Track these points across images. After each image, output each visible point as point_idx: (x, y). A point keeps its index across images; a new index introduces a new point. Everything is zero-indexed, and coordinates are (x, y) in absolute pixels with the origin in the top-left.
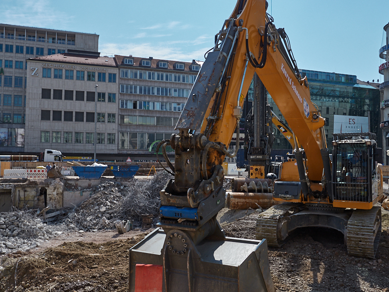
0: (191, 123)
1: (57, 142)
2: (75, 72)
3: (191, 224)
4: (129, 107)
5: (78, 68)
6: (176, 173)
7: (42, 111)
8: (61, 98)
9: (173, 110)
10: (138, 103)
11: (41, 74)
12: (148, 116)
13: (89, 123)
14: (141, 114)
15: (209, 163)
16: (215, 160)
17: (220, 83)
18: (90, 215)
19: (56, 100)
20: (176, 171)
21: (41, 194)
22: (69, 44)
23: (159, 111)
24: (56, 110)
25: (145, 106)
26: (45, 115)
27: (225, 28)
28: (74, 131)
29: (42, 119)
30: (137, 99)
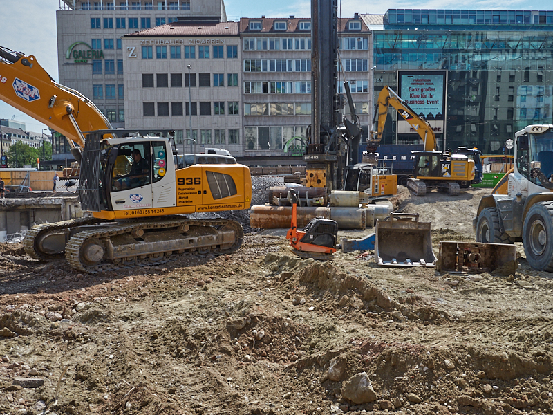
2: (183, 47)
4: (256, 92)
5: (187, 42)
7: (144, 103)
8: (166, 85)
10: (269, 84)
11: (140, 55)
12: (284, 103)
13: (204, 116)
14: (274, 101)
19: (161, 88)
22: (181, 9)
23: (299, 95)
24: (162, 101)
25: (279, 88)
26: (148, 109)
28: (185, 128)
29: (144, 115)
30: (268, 79)
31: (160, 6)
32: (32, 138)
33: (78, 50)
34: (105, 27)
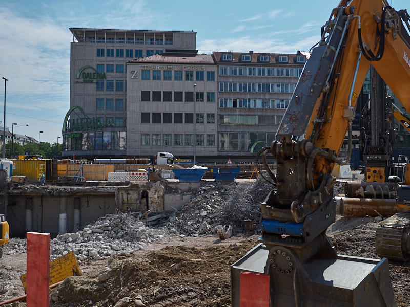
0: (294, 128)
1: (157, 144)
2: (173, 72)
3: (296, 240)
4: (228, 106)
5: (176, 68)
6: (278, 184)
7: (142, 113)
8: (160, 100)
9: (276, 107)
10: (238, 101)
11: (140, 77)
12: (249, 115)
13: (188, 124)
14: (242, 114)
15: (316, 172)
16: (323, 168)
17: (327, 82)
18: (190, 220)
19: (155, 102)
20: (279, 181)
21: (143, 197)
22: (167, 44)
23: (260, 109)
24: (156, 112)
25: (245, 104)
26: (145, 117)
27: (333, 18)
28: (173, 133)
29: (142, 122)
30: (237, 97)
31: (149, 41)
32: (18, 139)
33: (86, 72)
34: (108, 55)
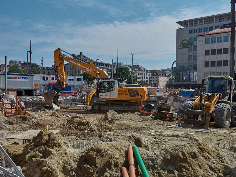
2: (223, 37)
5: (224, 35)
7: (205, 62)
8: (215, 54)
11: (204, 43)
19: (212, 55)
24: (213, 61)
26: (207, 64)
29: (205, 66)
31: (218, 20)
33: (184, 43)
34: (194, 32)
